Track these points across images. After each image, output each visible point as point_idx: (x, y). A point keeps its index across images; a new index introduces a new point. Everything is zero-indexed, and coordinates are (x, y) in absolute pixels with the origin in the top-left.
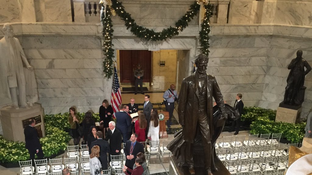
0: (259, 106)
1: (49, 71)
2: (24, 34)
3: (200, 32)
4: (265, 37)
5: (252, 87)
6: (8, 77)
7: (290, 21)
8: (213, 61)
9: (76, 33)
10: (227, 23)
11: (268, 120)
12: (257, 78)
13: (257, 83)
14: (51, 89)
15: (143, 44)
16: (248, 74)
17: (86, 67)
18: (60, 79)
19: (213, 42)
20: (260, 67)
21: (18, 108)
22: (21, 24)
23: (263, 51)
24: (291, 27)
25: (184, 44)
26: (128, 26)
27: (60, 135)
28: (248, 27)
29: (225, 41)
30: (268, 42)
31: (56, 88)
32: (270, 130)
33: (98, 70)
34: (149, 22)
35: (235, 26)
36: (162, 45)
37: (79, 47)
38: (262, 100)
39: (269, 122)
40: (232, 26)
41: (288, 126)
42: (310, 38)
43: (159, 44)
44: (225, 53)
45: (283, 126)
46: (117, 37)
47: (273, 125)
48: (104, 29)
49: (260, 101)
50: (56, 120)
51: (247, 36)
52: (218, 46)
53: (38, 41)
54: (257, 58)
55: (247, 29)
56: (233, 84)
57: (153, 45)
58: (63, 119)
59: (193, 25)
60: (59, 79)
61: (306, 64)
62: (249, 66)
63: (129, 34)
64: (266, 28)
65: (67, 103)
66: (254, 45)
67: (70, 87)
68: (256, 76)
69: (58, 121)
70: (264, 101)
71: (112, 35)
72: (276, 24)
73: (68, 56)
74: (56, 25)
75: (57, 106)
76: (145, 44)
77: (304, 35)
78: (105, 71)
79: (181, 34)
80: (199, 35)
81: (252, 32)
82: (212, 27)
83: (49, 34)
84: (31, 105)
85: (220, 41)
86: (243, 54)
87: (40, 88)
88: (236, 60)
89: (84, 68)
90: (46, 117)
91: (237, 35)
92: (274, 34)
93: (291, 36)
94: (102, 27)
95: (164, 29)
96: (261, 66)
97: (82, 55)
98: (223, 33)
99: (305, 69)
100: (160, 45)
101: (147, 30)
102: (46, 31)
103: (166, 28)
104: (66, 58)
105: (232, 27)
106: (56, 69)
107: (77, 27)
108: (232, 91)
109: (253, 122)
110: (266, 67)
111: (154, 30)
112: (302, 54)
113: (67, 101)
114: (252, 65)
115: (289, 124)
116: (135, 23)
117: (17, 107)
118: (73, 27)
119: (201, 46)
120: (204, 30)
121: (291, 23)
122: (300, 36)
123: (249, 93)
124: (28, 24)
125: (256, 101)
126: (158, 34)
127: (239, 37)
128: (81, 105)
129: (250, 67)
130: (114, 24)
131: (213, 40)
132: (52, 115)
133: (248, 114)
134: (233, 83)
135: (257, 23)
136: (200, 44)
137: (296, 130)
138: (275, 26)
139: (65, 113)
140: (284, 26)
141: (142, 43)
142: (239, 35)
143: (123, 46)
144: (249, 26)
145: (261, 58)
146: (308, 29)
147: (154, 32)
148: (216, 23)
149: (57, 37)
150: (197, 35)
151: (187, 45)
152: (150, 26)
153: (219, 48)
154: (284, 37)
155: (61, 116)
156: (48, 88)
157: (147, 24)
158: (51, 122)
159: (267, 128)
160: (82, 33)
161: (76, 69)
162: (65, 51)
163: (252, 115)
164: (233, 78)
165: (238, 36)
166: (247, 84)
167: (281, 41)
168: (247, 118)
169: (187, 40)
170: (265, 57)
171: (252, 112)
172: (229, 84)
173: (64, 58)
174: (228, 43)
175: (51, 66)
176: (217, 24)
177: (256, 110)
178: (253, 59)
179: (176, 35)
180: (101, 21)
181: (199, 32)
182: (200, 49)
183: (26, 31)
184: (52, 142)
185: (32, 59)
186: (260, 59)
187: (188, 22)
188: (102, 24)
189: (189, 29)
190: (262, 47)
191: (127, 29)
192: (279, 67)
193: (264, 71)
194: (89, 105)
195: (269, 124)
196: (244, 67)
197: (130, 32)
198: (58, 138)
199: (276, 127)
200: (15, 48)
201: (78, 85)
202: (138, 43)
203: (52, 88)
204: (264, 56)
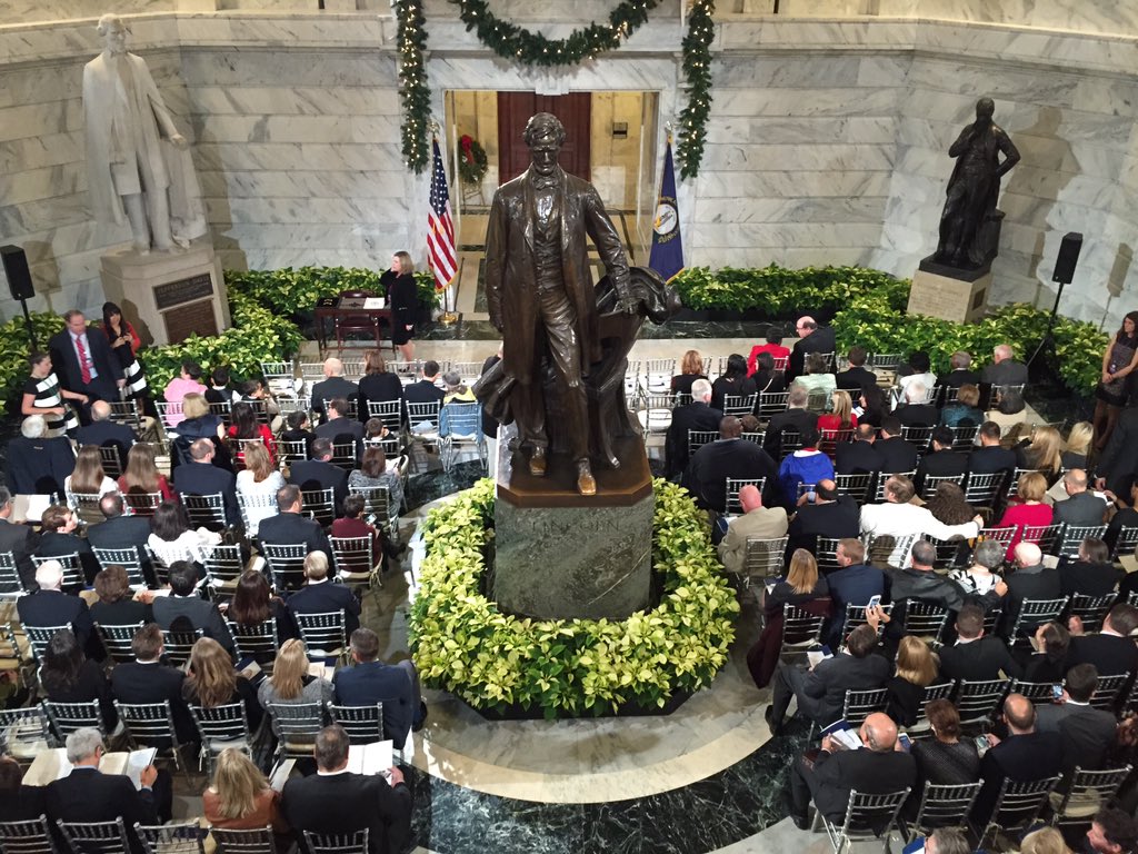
0: (871, 266)
1: (256, 148)
2: (182, 43)
3: (684, 39)
4: (891, 56)
5: (850, 206)
6: (111, 165)
7: (966, 7)
8: (728, 128)
9: (326, 41)
10: (776, 11)
11: (882, 311)
12: (865, 180)
13: (865, 195)
14: (261, 200)
15: (518, 75)
16: (837, 167)
17: (358, 138)
18: (286, 171)
19: (728, 69)
20: (875, 147)
21: (146, 253)
22: (175, 17)
23: (884, 99)
24: (969, 25)
25: (642, 76)
26: (469, 21)
27: (267, 331)
28: (835, 26)
29: (764, 67)
30: (901, 72)
31: (278, 197)
32: (885, 340)
33: (393, 149)
34: (534, 10)
35: (793, 21)
36: (575, 77)
37: (335, 81)
38: (879, 247)
39: (883, 316)
40: (785, 21)
41: (937, 330)
42: (1023, 63)
43: (567, 74)
44: (767, 104)
45: (926, 328)
46: (443, 55)
47: (896, 324)
48: (401, 29)
49: (875, 251)
50: (275, 287)
51: (833, 53)
52: (743, 83)
53: (222, 65)
54: (866, 119)
55: (832, 32)
56: (791, 198)
57: (548, 76)
58: (294, 283)
59: (662, 18)
60: (284, 173)
61: (1003, 142)
62: (839, 143)
63: (473, 45)
64: (893, 29)
65: (307, 239)
66: (856, 81)
67: (314, 195)
68: (863, 174)
69: (281, 289)
70: (886, 250)
71: (424, 47)
72: (923, 17)
73: (307, 108)
74: (268, 19)
75: (280, 248)
76: (525, 75)
77: (1006, 51)
78: (406, 151)
79: (626, 45)
80: (681, 49)
81: (849, 39)
82: (721, 24)
83: (251, 44)
84: (186, 244)
85: (749, 68)
86: (822, 107)
87: (234, 197)
88: (801, 126)
89: (351, 143)
90: (249, 278)
91: (799, 50)
92: (918, 48)
93: (966, 53)
94: (395, 24)
95: (575, 31)
96: (878, 144)
97: (346, 104)
98: (759, 43)
99: (1002, 157)
100: (570, 76)
101: (525, 33)
102: (241, 36)
103: (580, 28)
104: (302, 113)
105: (785, 25)
106: (276, 143)
107: (329, 24)
108: (787, 217)
109: (840, 313)
110: (894, 149)
111: (543, 35)
112: (992, 109)
113: (307, 235)
114: (849, 141)
115: (942, 325)
116: (490, 13)
117: (144, 250)
118: (317, 23)
119: (689, 81)
120: (696, 33)
121: (969, 13)
122: (993, 56)
123: (841, 225)
124: (194, 17)
125: (860, 250)
126: (559, 44)
127: (809, 56)
128: (346, 248)
129: (844, 147)
130: (428, 16)
131: (728, 62)
132: (268, 272)
133: (834, 287)
134: (791, 195)
135: (867, 13)
136: (687, 77)
137: (958, 343)
138: (919, 22)
139: (303, 269)
140: (946, 24)
141: (518, 71)
142: (810, 50)
143: (462, 81)
144: (839, 23)
145: (878, 119)
146: (1016, 33)
147: (544, 39)
148: (742, 12)
149: (273, 53)
150: (678, 49)
151: (649, 77)
152: (535, 21)
153: (749, 87)
154: (949, 57)
155: (289, 277)
156: (255, 197)
157: (528, 14)
158: (262, 291)
159: (877, 332)
160: (341, 41)
161: (331, 144)
162: (298, 94)
163: (844, 291)
164: (791, 180)
165: (807, 53)
166: (833, 198)
167: (941, 70)
168: (831, 301)
169: (649, 63)
170: (890, 119)
171: (847, 282)
172: (777, 197)
173: (296, 112)
174: (775, 74)
175: (261, 134)
176: (744, 16)
177: (859, 277)
178: (853, 121)
179: (612, 49)
180: (393, 6)
181: (682, 41)
182: (687, 91)
183: (190, 35)
184: (240, 349)
185: (209, 114)
186: (876, 122)
187: (647, 11)
188: (395, 17)
189: (651, 30)
190: (883, 88)
191: (468, 29)
192: (931, 148)
193: (888, 160)
194: (368, 246)
195: (883, 321)
196: (826, 146)
197: (477, 40)
198: (257, 340)
199: (902, 331)
200: (130, 86)
201: (337, 191)
202: (506, 70)
203: (264, 198)
204: (887, 113)
